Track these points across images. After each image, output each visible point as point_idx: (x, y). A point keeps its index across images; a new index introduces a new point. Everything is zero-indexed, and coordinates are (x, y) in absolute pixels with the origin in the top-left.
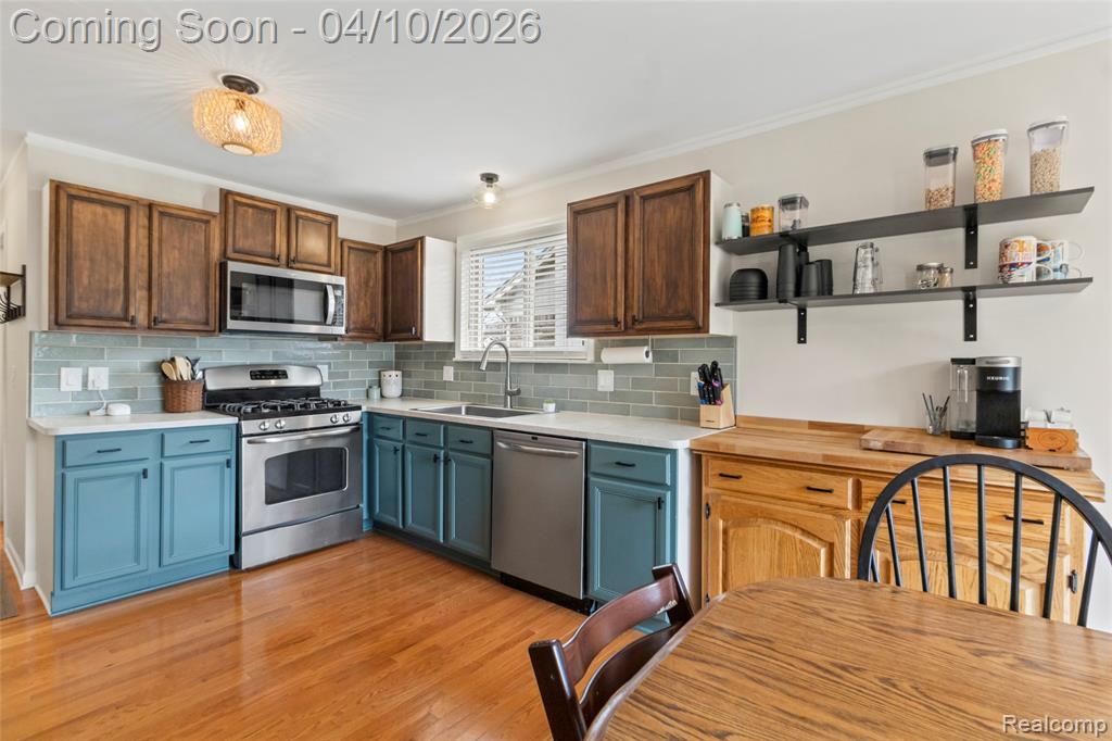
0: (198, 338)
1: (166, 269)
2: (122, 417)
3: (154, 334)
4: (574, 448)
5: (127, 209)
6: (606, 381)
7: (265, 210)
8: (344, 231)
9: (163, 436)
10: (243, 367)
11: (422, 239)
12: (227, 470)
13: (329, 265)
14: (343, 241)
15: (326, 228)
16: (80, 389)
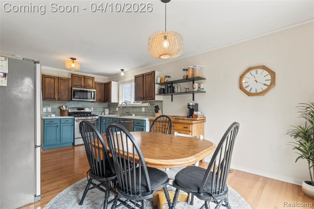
0: (67, 102)
1: (61, 89)
2: (53, 116)
3: (59, 101)
4: (131, 121)
5: (54, 79)
6: (143, 110)
7: (80, 77)
8: (96, 80)
9: (61, 120)
10: (76, 108)
11: (111, 82)
12: (72, 127)
13: (92, 87)
14: (95, 82)
15: (92, 80)
16: (46, 111)
